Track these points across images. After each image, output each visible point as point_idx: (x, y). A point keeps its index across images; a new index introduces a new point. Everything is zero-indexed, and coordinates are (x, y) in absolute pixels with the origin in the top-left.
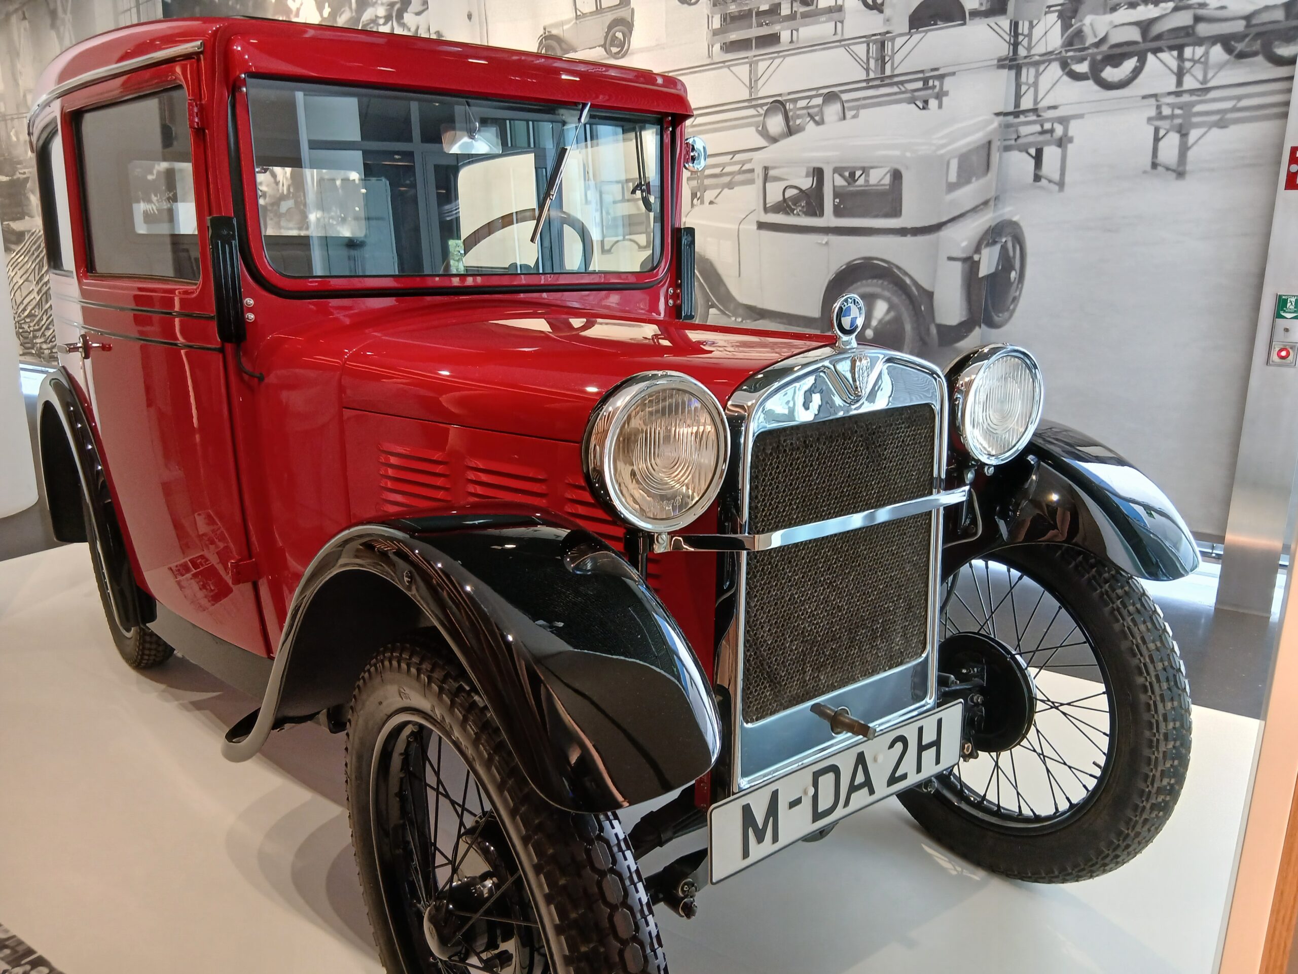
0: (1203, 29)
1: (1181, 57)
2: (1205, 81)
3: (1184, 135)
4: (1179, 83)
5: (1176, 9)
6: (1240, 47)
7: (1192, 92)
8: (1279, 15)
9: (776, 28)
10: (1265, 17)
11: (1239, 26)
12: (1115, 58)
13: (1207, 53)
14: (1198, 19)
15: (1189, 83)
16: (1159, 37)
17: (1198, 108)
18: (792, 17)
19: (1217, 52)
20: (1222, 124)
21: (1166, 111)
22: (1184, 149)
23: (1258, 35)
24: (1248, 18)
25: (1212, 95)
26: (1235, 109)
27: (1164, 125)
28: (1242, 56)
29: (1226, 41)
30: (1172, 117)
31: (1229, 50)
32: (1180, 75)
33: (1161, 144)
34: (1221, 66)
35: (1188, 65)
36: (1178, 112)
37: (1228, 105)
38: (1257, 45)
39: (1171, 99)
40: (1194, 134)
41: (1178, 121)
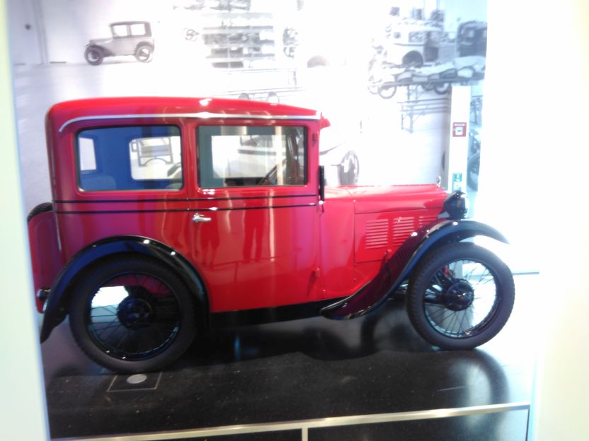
0: (415, 79)
1: (408, 89)
2: (417, 98)
3: (411, 117)
4: (409, 98)
5: (406, 71)
6: (427, 86)
7: (413, 102)
8: (437, 77)
9: (241, 59)
10: (433, 77)
11: (426, 79)
12: (386, 87)
13: (416, 89)
14: (413, 76)
15: (412, 98)
16: (401, 81)
17: (416, 108)
18: (249, 55)
19: (420, 88)
20: (423, 114)
21: (405, 108)
22: (412, 123)
23: (432, 83)
24: (429, 76)
25: (419, 103)
26: (426, 109)
27: (405, 113)
28: (428, 90)
29: (423, 84)
30: (407, 111)
31: (423, 87)
32: (409, 95)
33: (404, 121)
34: (422, 93)
35: (411, 92)
36: (409, 109)
37: (425, 107)
38: (432, 87)
39: (406, 104)
40: (415, 117)
41: (409, 112)
